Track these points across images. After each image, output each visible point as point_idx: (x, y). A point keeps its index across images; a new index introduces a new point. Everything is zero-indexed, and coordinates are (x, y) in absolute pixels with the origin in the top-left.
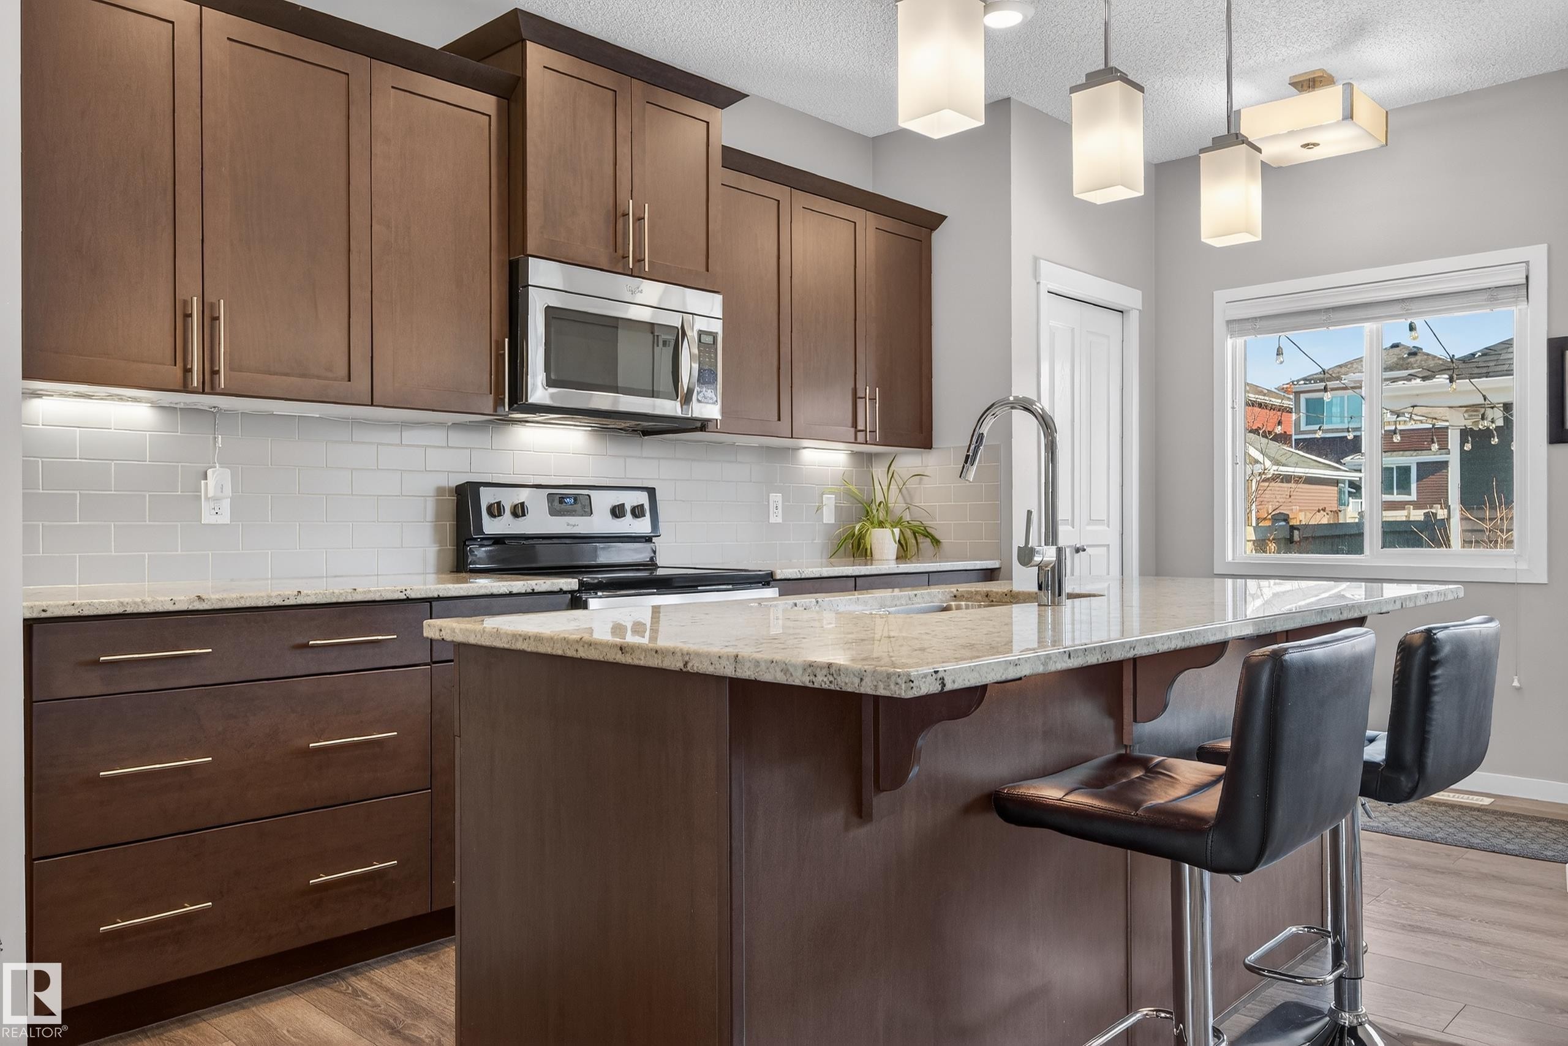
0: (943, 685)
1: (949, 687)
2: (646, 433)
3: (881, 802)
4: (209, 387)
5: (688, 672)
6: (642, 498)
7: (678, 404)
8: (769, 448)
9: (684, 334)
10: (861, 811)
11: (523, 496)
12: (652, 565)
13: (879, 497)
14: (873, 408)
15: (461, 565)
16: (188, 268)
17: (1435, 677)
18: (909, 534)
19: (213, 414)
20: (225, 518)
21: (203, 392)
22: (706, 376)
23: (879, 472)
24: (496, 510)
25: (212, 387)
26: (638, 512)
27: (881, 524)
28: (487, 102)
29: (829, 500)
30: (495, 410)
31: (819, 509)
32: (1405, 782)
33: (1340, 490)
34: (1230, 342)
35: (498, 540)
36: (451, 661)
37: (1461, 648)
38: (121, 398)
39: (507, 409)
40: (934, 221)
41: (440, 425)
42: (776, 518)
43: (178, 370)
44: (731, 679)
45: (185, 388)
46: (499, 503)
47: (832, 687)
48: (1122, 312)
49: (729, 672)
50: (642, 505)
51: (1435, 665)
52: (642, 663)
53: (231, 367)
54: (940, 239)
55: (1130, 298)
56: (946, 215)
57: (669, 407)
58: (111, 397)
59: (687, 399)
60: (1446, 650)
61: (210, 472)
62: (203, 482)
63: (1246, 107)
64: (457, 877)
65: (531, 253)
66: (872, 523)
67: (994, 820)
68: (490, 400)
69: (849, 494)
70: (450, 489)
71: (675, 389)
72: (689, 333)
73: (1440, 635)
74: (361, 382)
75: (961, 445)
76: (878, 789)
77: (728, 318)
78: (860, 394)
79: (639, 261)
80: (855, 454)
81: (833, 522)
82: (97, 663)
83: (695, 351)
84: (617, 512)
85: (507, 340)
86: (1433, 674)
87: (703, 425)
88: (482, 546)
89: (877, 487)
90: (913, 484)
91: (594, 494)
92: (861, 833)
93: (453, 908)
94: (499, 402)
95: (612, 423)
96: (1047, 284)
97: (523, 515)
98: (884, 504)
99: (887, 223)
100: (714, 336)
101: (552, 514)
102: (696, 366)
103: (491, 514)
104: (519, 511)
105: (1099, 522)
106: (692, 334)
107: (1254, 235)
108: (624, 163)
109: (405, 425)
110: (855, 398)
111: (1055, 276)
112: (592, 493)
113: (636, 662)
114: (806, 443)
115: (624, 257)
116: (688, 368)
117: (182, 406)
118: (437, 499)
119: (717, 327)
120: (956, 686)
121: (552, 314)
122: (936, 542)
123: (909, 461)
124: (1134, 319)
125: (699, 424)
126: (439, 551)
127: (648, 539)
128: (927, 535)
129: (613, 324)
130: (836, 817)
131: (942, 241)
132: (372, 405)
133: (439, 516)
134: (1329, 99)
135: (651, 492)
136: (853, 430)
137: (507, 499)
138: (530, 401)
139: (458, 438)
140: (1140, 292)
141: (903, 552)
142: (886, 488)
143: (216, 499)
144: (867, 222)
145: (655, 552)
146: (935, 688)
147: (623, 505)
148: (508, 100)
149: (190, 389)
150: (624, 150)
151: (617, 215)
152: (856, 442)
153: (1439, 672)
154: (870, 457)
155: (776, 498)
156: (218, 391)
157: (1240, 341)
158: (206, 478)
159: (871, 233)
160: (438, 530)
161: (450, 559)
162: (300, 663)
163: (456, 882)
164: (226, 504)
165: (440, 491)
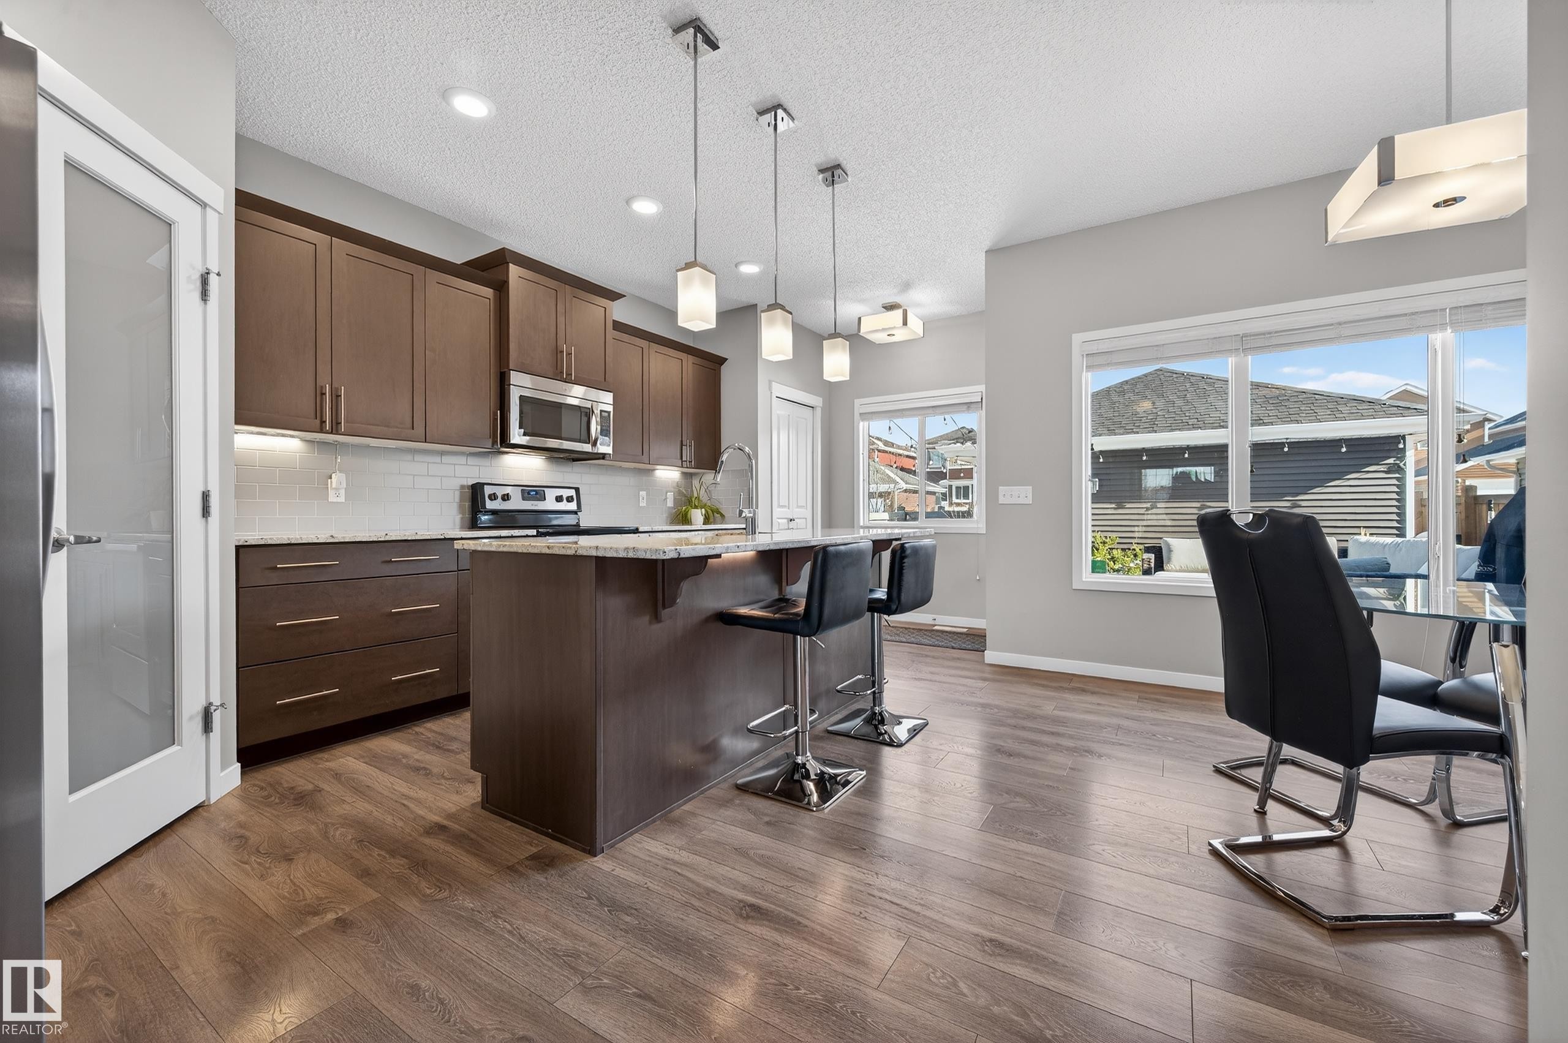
0: (679, 555)
1: (682, 556)
2: (574, 460)
3: (665, 613)
4: (335, 429)
5: (577, 555)
6: (572, 493)
7: (590, 445)
8: (639, 470)
9: (593, 412)
10: (656, 617)
11: (508, 490)
12: (578, 525)
13: (695, 495)
14: (690, 450)
15: (474, 525)
16: (324, 370)
17: (904, 563)
18: (710, 512)
19: (335, 445)
20: (342, 499)
21: (332, 433)
22: (604, 432)
23: (696, 482)
24: (493, 497)
25: (337, 430)
26: (570, 499)
27: (696, 507)
28: (488, 292)
29: (670, 495)
30: (493, 446)
31: (666, 499)
32: (894, 607)
33: (937, 497)
34: (861, 424)
35: (494, 512)
36: (469, 570)
37: (916, 550)
38: (283, 435)
39: (499, 446)
40: (722, 361)
41: (462, 454)
42: (643, 504)
43: (318, 421)
44: (596, 557)
45: (322, 430)
46: (494, 494)
47: (635, 557)
48: (813, 407)
49: (594, 553)
50: (572, 496)
51: (905, 557)
52: (557, 553)
53: (346, 422)
54: (724, 368)
55: (816, 401)
56: (727, 357)
57: (587, 448)
58: (278, 435)
59: (595, 444)
60: (908, 552)
61: (333, 475)
62: (329, 480)
63: (865, 316)
64: (471, 677)
65: (513, 369)
66: (691, 507)
67: (720, 625)
68: (490, 441)
69: (680, 493)
70: (468, 486)
71: (587, 438)
72: (595, 411)
73: (906, 545)
74: (419, 430)
75: (735, 469)
76: (664, 607)
77: (615, 404)
78: (684, 443)
79: (569, 375)
80: (683, 473)
81: (672, 506)
82: (276, 568)
83: (599, 419)
84: (559, 499)
85: (499, 412)
86: (904, 561)
87: (603, 456)
88: (485, 515)
89: (694, 488)
90: (712, 488)
91: (546, 490)
92: (656, 627)
93: (469, 692)
94: (494, 443)
95: (556, 455)
96: (775, 393)
97: (508, 499)
98: (698, 498)
99: (698, 360)
100: (609, 413)
101: (523, 500)
102: (599, 428)
103: (491, 499)
104: (506, 498)
105: (801, 507)
106: (597, 412)
107: (846, 377)
108: (561, 327)
109: (442, 453)
110: (682, 445)
111: (779, 390)
112: (546, 489)
113: (554, 552)
114: (658, 467)
115: (561, 372)
116: (595, 428)
117: (318, 440)
118: (461, 492)
119: (610, 408)
120: (684, 556)
121: (522, 399)
122: (722, 516)
123: (709, 477)
124: (819, 412)
125: (601, 456)
126: (462, 518)
127: (575, 513)
128: (719, 512)
129: (560, 406)
130: (646, 619)
131: (726, 370)
132: (425, 442)
133: (462, 499)
134: (897, 315)
135: (577, 490)
136: (681, 461)
137: (500, 491)
138: (512, 442)
139: (472, 461)
140: (821, 399)
141: (707, 521)
142: (698, 491)
143: (337, 489)
144: (689, 360)
145: (579, 519)
146: (675, 556)
147: (562, 496)
148: (500, 291)
149: (324, 430)
150: (561, 319)
151: (558, 352)
152: (682, 467)
153: (905, 560)
154: (691, 475)
155: (643, 493)
156: (340, 432)
157: (866, 424)
158: (331, 478)
159: (690, 363)
160: (461, 508)
161: (467, 522)
162: (387, 570)
163: (471, 680)
164: (343, 492)
165: (462, 487)
